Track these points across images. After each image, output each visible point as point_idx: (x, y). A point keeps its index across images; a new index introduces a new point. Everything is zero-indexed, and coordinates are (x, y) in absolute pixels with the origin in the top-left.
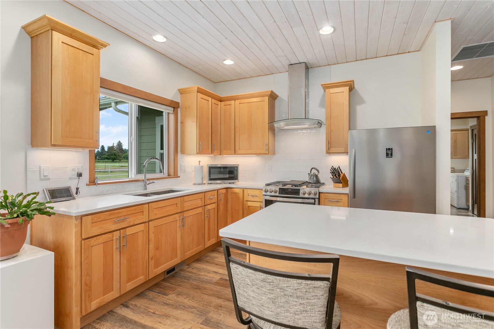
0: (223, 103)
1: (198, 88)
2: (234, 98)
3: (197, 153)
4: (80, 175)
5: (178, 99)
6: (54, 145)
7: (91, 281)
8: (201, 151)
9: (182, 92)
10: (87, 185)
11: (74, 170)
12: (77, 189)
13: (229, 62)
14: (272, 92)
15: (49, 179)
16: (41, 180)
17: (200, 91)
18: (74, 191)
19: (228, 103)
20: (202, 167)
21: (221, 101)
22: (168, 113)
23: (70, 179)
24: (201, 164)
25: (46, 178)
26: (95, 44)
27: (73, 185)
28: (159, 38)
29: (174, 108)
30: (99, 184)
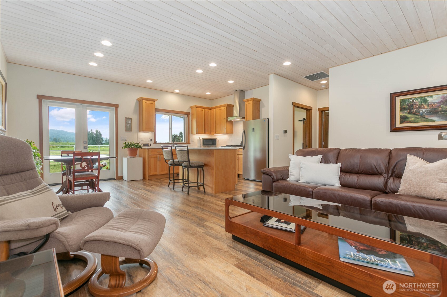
0: (211, 110)
1: (196, 106)
2: (215, 108)
3: (196, 133)
4: (151, 140)
5: (190, 111)
6: (143, 131)
7: (151, 167)
8: (198, 132)
9: (191, 108)
10: (154, 143)
11: (150, 138)
12: (151, 144)
13: (208, 93)
14: (227, 104)
15: (143, 141)
16: (141, 141)
17: (197, 107)
18: (150, 145)
19: (213, 110)
20: (201, 139)
21: (210, 109)
22: (186, 117)
23: (149, 141)
24: (200, 139)
25: (142, 141)
26: (154, 101)
27: (149, 143)
28: (177, 91)
29: (188, 115)
30: (157, 143)
